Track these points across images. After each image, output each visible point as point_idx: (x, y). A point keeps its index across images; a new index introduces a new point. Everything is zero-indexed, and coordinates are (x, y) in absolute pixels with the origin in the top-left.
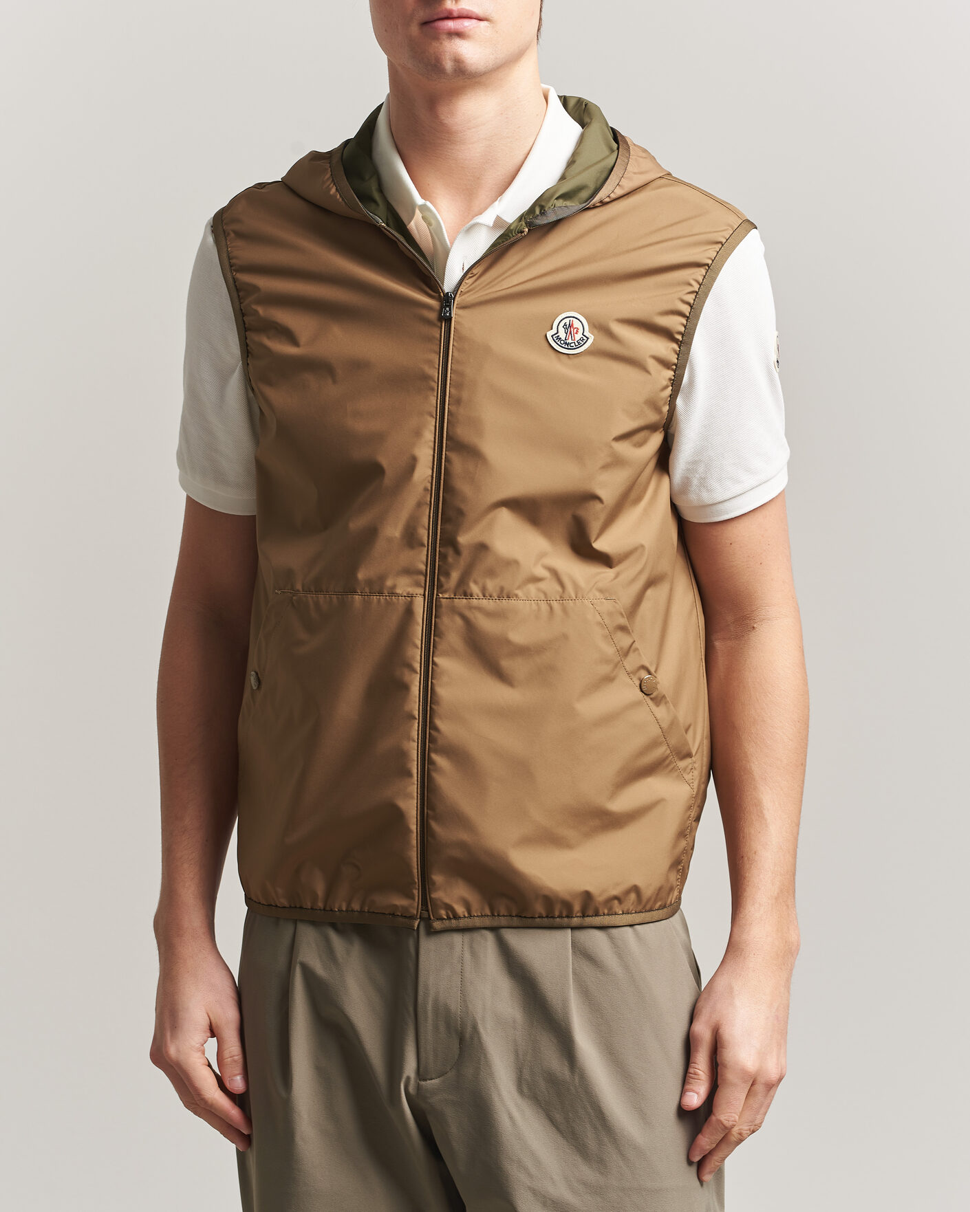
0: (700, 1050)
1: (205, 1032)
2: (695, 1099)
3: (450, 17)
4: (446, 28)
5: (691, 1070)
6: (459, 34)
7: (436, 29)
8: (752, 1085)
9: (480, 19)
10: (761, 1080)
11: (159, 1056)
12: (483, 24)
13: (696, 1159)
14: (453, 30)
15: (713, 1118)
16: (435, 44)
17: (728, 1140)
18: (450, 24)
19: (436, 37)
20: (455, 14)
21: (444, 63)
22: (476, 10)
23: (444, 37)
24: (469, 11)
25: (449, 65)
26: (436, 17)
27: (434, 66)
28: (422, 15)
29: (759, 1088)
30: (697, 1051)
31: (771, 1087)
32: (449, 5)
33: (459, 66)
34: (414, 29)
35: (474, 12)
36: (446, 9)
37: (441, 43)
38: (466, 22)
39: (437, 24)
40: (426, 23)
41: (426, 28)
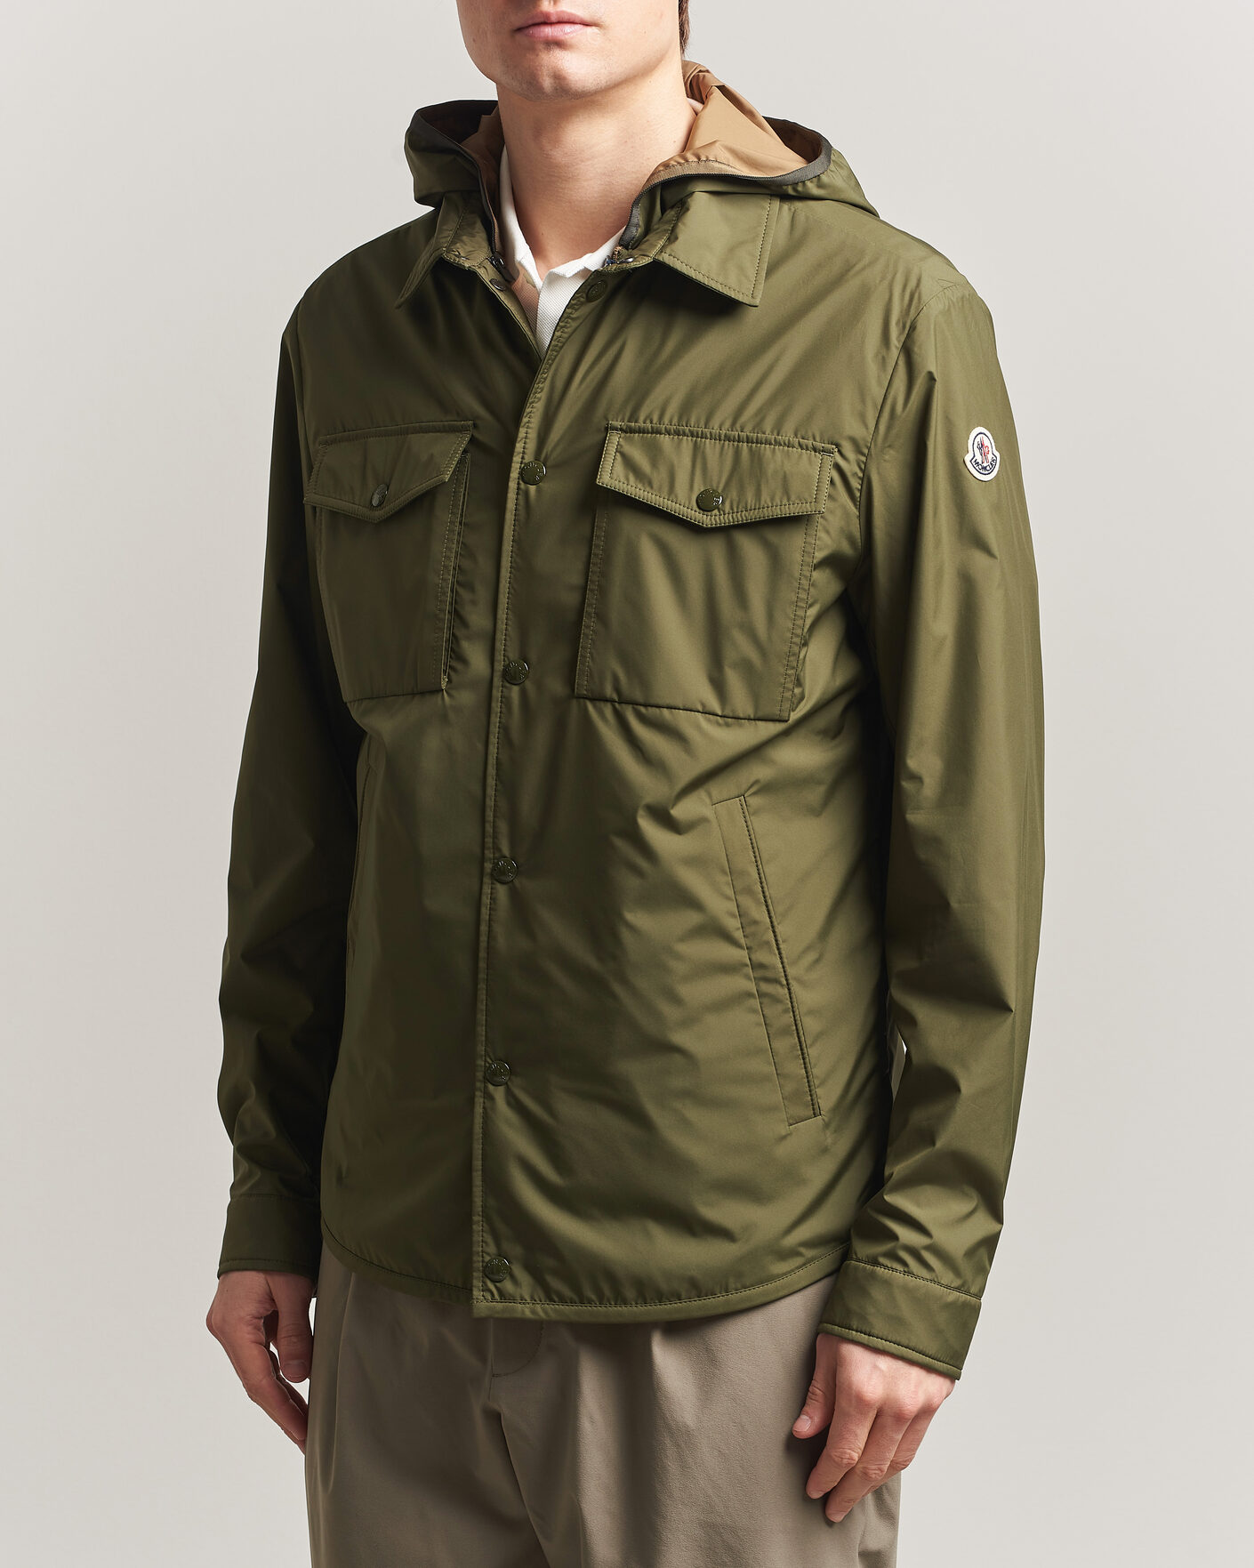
3: (547, 21)
4: (542, 35)
6: (559, 44)
7: (532, 36)
9: (586, 24)
12: (589, 30)
14: (550, 38)
16: (531, 57)
18: (548, 31)
19: (532, 49)
20: (555, 19)
21: (540, 80)
22: (580, 13)
23: (541, 47)
24: (572, 14)
25: (547, 83)
26: (530, 22)
27: (530, 84)
28: (513, 17)
32: (546, 6)
33: (559, 83)
34: (507, 39)
35: (578, 17)
36: (542, 13)
37: (537, 55)
38: (568, 28)
39: (531, 31)
40: (520, 30)
41: (519, 37)
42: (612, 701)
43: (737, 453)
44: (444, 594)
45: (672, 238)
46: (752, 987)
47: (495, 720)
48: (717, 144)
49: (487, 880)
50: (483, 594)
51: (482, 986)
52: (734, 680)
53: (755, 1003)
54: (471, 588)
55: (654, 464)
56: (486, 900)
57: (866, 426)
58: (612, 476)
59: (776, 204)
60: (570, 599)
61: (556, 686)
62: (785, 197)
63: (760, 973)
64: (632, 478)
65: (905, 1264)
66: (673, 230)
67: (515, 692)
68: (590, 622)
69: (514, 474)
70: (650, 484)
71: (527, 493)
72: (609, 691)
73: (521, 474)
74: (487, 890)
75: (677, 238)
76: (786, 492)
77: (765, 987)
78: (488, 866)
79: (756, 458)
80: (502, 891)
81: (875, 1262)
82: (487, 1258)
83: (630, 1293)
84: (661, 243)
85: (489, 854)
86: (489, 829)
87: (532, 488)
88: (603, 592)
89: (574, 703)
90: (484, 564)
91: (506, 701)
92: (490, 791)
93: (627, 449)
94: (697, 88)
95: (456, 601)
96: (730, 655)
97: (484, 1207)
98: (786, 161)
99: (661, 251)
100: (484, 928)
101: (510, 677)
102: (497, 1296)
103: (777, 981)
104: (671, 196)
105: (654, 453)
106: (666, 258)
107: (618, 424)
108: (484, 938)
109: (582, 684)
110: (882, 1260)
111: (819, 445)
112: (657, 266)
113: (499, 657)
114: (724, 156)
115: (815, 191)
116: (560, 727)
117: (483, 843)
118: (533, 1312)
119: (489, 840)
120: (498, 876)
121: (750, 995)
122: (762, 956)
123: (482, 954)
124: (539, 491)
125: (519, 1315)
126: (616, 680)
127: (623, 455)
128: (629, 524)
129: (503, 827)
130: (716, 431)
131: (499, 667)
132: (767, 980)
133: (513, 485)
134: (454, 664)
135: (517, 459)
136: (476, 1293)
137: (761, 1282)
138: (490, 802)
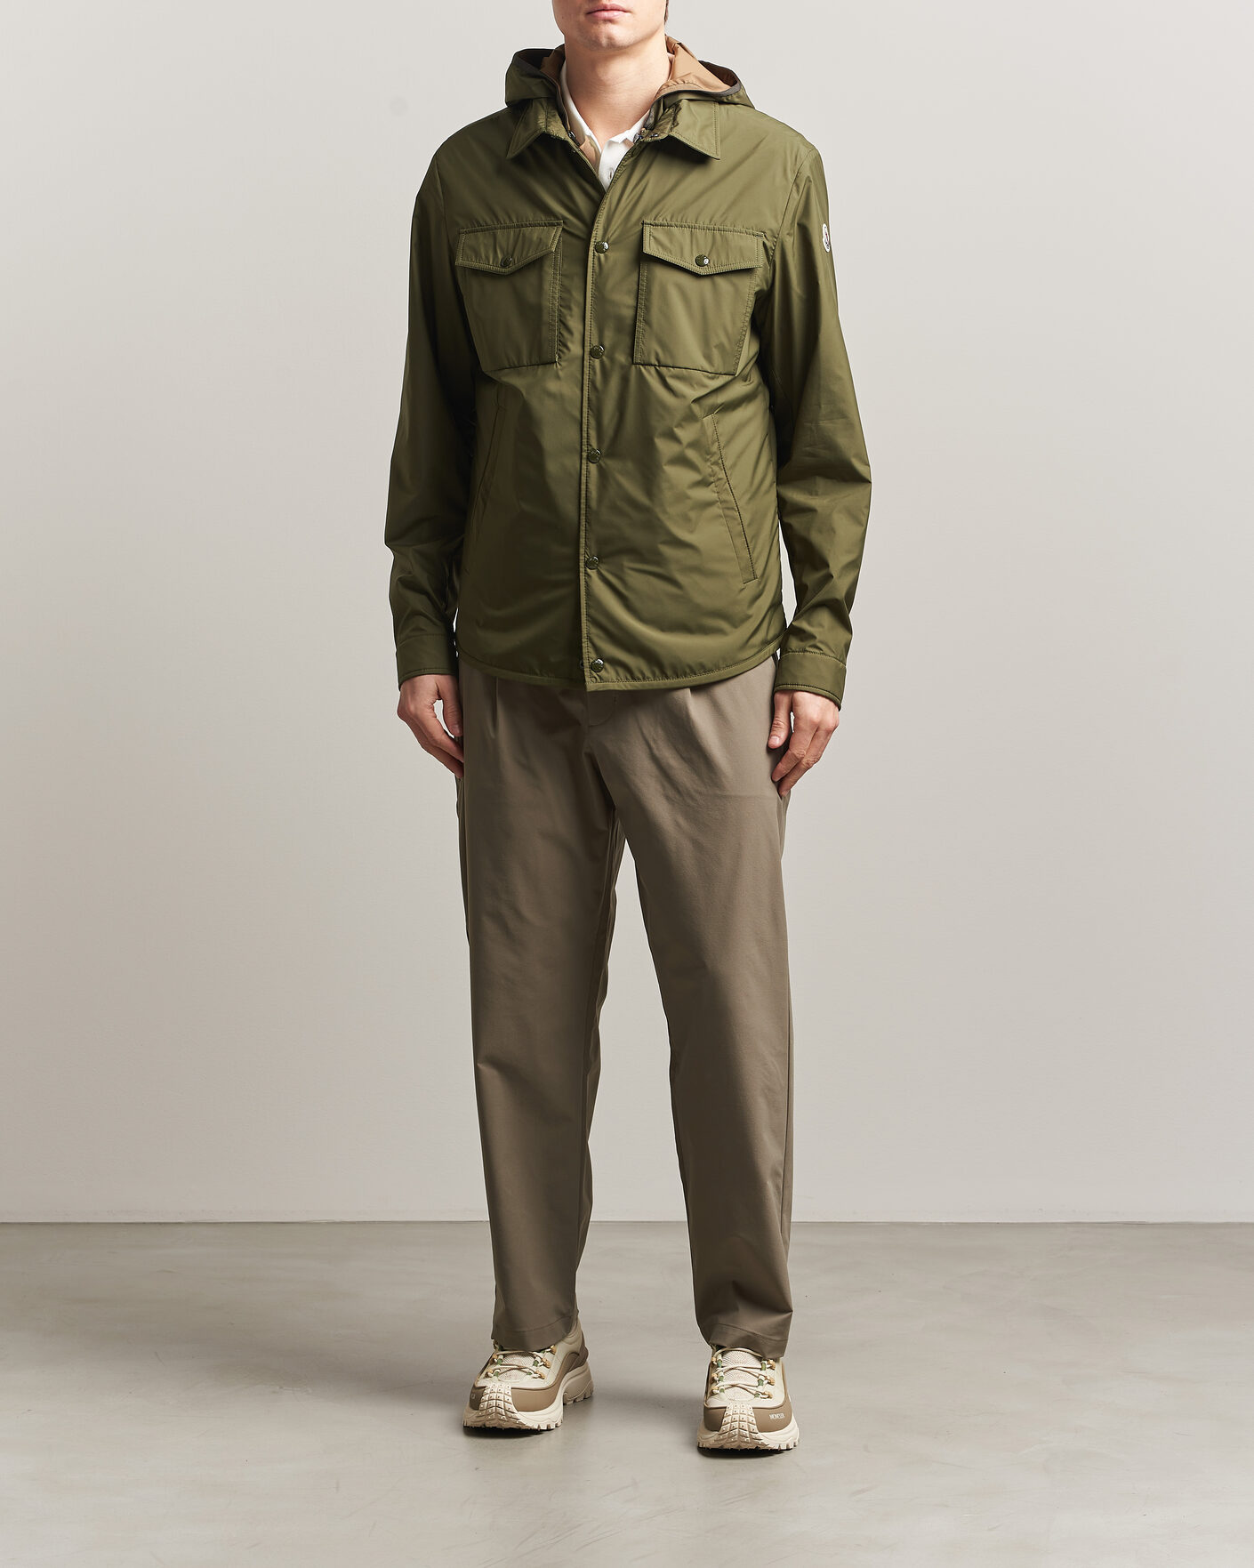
0: (781, 708)
1: (434, 695)
2: (778, 741)
3: (605, 9)
4: (602, 16)
5: (775, 722)
6: (611, 21)
7: (597, 16)
8: (817, 731)
9: (625, 12)
10: (823, 727)
11: (403, 712)
12: (627, 14)
13: (777, 779)
14: (607, 18)
15: (789, 752)
16: (594, 26)
17: (799, 768)
18: (605, 14)
19: (596, 22)
20: (609, 8)
21: (601, 40)
22: (623, 6)
23: (601, 22)
24: (618, 6)
25: (604, 41)
26: (596, 9)
27: (596, 43)
28: (587, 7)
29: (822, 733)
30: (779, 709)
31: (829, 732)
32: (605, 1)
33: (611, 42)
34: (582, 18)
35: (621, 7)
36: (603, 4)
37: (600, 27)
38: (616, 13)
39: (597, 14)
40: (589, 13)
41: (589, 16)
42: (655, 365)
43: (714, 236)
44: (554, 312)
45: (675, 123)
46: (720, 512)
47: (586, 377)
48: (691, 75)
49: (584, 461)
50: (576, 310)
51: (583, 517)
52: (716, 353)
53: (724, 520)
54: (570, 308)
55: (671, 241)
56: (584, 472)
57: (777, 221)
58: (650, 248)
59: (717, 105)
60: (628, 313)
61: (622, 358)
62: (721, 103)
63: (725, 505)
64: (660, 249)
65: (820, 649)
66: (675, 119)
67: (597, 362)
68: (640, 325)
69: (592, 248)
70: (671, 252)
71: (599, 259)
72: (654, 361)
73: (595, 248)
74: (584, 467)
75: (678, 124)
76: (742, 255)
77: (729, 513)
78: (585, 454)
79: (725, 240)
80: (593, 467)
81: (805, 651)
82: (591, 661)
83: (669, 673)
84: (669, 126)
85: (585, 448)
86: (585, 435)
87: (602, 255)
88: (647, 309)
89: (633, 367)
90: (577, 296)
91: (592, 367)
92: (585, 415)
93: (656, 234)
94: (671, 48)
95: (561, 315)
96: (714, 341)
97: (588, 633)
98: (720, 87)
99: (671, 129)
100: (583, 487)
101: (594, 354)
102: (599, 680)
103: (733, 509)
104: (668, 102)
105: (670, 236)
106: (673, 134)
107: (648, 222)
108: (583, 492)
109: (638, 357)
110: (807, 649)
111: (756, 233)
112: (670, 138)
113: (587, 344)
114: (695, 81)
115: (736, 100)
116: (625, 380)
117: (581, 442)
118: (619, 686)
119: (585, 441)
120: (590, 458)
121: (721, 516)
122: (724, 497)
123: (583, 501)
124: (606, 257)
125: (612, 688)
126: (657, 354)
127: (654, 238)
128: (660, 273)
129: (593, 433)
130: (701, 225)
131: (587, 349)
132: (728, 509)
133: (591, 254)
134: (561, 348)
135: (593, 240)
136: (587, 679)
137: (736, 663)
138: (585, 421)
